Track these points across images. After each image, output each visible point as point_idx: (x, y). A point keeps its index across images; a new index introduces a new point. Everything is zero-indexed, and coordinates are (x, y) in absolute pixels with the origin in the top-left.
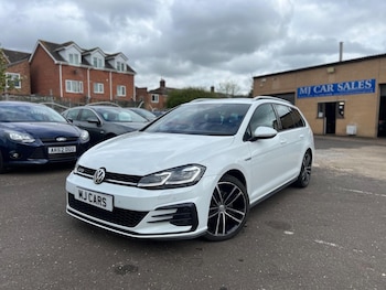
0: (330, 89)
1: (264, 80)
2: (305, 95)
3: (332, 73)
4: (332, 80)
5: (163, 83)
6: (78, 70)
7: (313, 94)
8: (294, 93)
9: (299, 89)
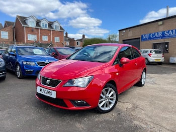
0: (160, 34)
1: (124, 31)
2: (146, 39)
3: (161, 25)
4: (161, 29)
5: (84, 36)
6: (34, 29)
7: (150, 38)
8: (139, 38)
9: (142, 36)
